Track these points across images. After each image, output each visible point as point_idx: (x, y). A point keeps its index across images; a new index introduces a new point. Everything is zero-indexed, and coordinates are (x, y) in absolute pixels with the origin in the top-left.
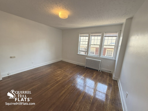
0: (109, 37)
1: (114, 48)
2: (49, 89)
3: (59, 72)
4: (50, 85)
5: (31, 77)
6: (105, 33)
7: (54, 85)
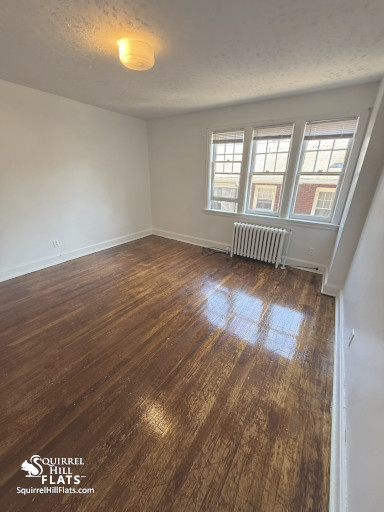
0: (323, 141)
1: (336, 183)
2: (110, 323)
3: (144, 272)
4: (114, 311)
5: (55, 288)
6: (310, 123)
7: (126, 312)
